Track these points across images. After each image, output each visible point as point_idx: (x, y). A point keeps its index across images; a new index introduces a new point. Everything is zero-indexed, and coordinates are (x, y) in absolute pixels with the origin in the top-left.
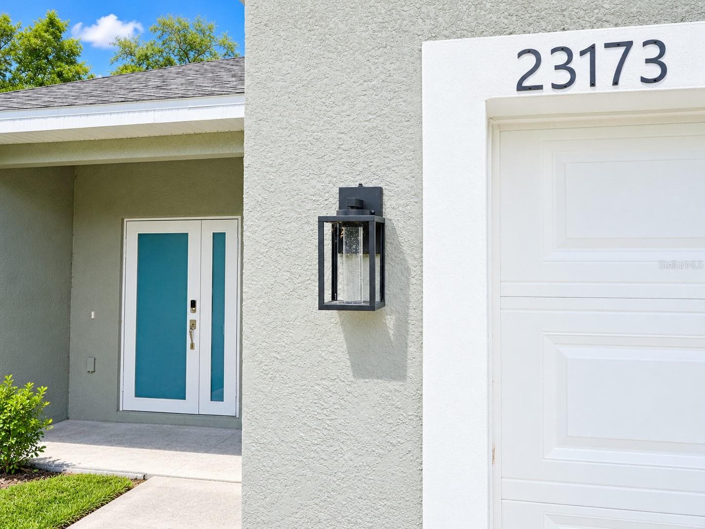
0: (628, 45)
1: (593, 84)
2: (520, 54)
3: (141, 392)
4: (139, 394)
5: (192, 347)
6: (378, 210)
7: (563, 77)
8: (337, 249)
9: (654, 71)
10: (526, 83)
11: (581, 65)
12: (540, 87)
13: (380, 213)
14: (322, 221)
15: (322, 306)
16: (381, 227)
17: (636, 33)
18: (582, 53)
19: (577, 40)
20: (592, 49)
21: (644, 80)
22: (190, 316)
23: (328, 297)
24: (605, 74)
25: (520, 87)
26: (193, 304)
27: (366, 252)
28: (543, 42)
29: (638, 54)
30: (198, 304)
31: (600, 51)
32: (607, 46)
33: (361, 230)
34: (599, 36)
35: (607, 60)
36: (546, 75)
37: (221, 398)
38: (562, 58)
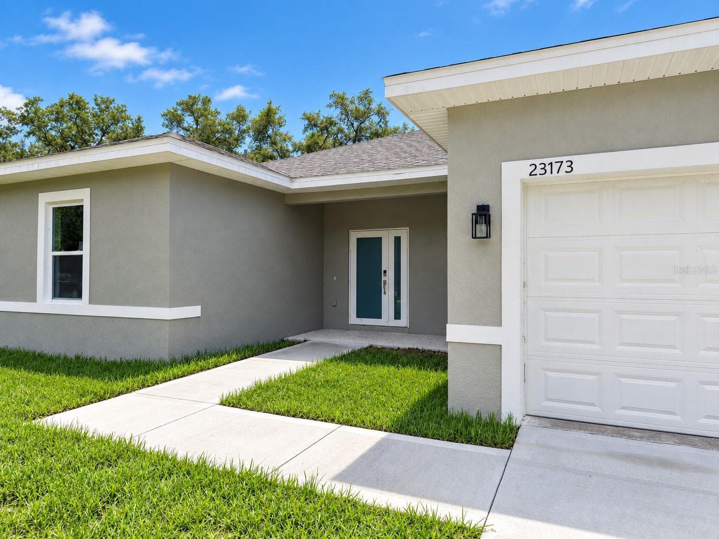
0: (562, 162)
1: (552, 173)
2: (530, 165)
3: (359, 316)
4: (358, 316)
5: (385, 293)
6: (488, 211)
7: (543, 171)
8: (476, 223)
9: (570, 169)
10: (532, 174)
11: (548, 168)
12: (536, 175)
13: (489, 212)
14: (473, 214)
15: (473, 238)
16: (489, 216)
17: (564, 159)
18: (549, 164)
19: (547, 161)
20: (551, 163)
21: (566, 172)
22: (383, 278)
23: (474, 236)
24: (555, 170)
25: (530, 175)
26: (385, 272)
27: (485, 223)
28: (537, 162)
29: (565, 165)
30: (387, 272)
31: (554, 164)
32: (556, 162)
33: (484, 217)
34: (554, 160)
35: (556, 167)
36: (539, 171)
37: (399, 318)
38: (543, 166)
